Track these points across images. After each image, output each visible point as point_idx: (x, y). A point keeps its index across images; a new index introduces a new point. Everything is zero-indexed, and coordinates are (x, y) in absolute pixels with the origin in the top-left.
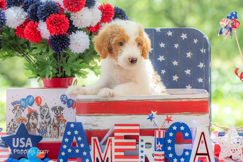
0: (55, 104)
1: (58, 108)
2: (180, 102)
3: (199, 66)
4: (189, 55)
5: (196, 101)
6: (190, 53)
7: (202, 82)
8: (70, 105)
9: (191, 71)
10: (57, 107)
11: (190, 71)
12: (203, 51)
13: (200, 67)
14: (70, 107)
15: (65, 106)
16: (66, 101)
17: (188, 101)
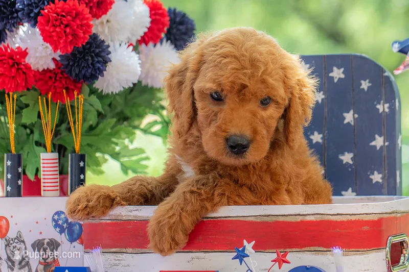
0: (41, 233)
1: (48, 243)
2: (302, 222)
3: (373, 143)
4: (349, 117)
5: (339, 220)
6: (352, 112)
7: (381, 181)
8: (75, 236)
9: (355, 155)
10: (46, 242)
11: (351, 155)
12: (383, 107)
13: (375, 147)
14: (75, 240)
15: (63, 238)
16: (65, 225)
17: (318, 220)
